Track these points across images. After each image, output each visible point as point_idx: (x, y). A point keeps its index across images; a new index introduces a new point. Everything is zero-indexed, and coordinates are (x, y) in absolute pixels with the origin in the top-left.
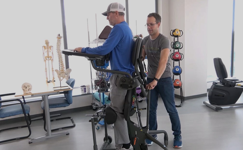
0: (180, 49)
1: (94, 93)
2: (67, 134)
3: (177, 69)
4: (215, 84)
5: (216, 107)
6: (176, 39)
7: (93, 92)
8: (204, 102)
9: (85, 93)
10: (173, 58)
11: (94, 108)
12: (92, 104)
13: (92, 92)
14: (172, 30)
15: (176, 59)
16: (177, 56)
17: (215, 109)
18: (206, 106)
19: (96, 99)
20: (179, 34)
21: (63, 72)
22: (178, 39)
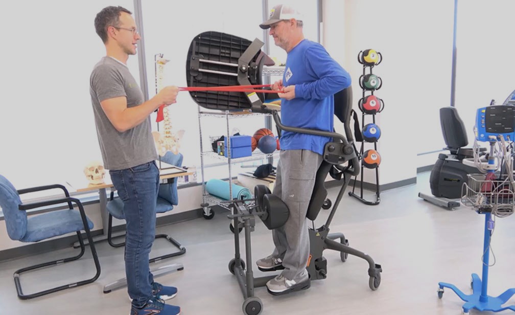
0: (377, 89)
1: (206, 183)
2: (179, 270)
3: (373, 130)
4: (443, 157)
5: (449, 202)
6: (368, 69)
7: (205, 181)
8: (419, 194)
9: (187, 183)
10: (363, 108)
11: (206, 214)
12: (203, 206)
13: (203, 181)
14: (361, 51)
15: (371, 109)
16: (372, 104)
17: (447, 206)
18: (425, 200)
19: (210, 194)
20: (376, 59)
21: (169, 137)
22: (371, 69)
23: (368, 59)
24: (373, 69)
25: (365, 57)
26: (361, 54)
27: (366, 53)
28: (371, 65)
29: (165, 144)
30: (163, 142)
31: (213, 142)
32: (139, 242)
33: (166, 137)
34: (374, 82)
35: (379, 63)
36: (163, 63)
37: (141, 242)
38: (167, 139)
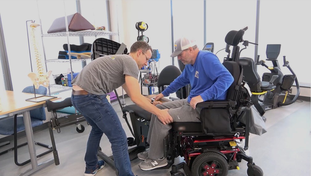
6: (140, 33)
20: (145, 27)
21: (43, 76)
22: (142, 33)
23: (141, 27)
24: (143, 33)
25: (140, 26)
26: (137, 24)
27: (140, 24)
28: (143, 30)
29: (40, 80)
30: (38, 79)
31: (56, 78)
32: (122, 141)
33: (40, 76)
34: (145, 40)
35: (147, 29)
36: (35, 27)
37: (123, 141)
38: (40, 77)
